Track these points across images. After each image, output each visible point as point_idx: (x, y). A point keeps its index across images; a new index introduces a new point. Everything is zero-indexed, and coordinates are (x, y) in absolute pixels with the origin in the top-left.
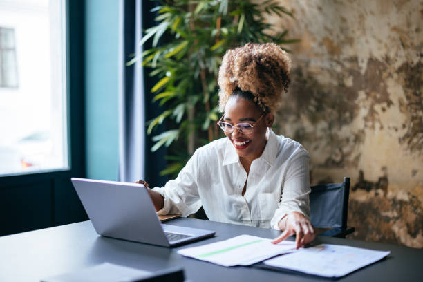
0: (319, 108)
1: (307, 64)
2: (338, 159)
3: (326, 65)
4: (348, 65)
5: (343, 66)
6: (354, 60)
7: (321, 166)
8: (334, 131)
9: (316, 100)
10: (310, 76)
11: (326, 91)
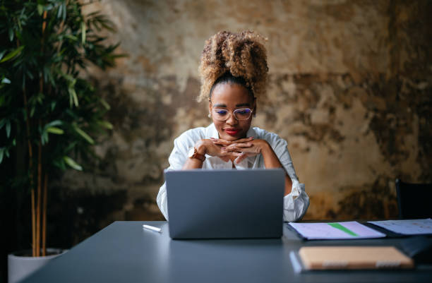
0: (134, 125)
1: (120, 81)
2: (156, 176)
3: (142, 82)
4: (165, 84)
5: (161, 85)
6: (172, 78)
7: (137, 184)
8: (152, 148)
9: (131, 117)
10: (124, 94)
11: (142, 108)
